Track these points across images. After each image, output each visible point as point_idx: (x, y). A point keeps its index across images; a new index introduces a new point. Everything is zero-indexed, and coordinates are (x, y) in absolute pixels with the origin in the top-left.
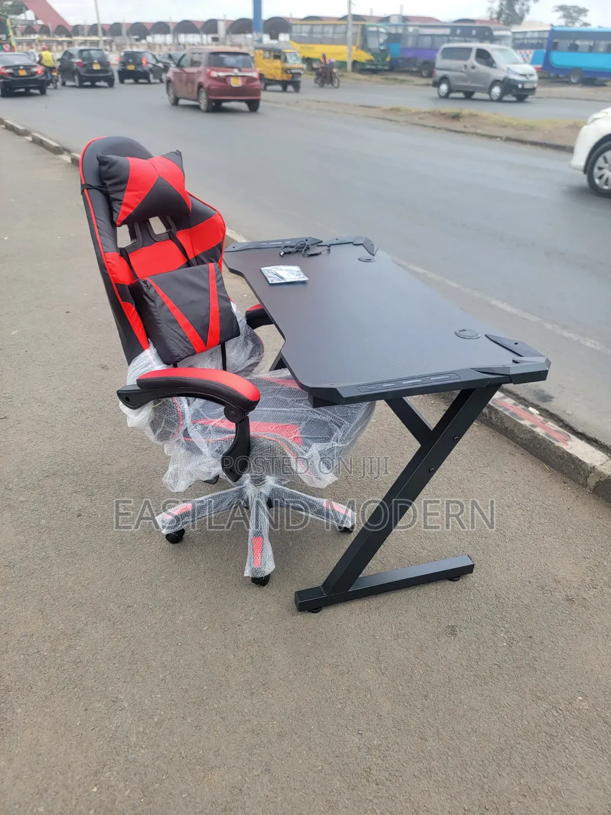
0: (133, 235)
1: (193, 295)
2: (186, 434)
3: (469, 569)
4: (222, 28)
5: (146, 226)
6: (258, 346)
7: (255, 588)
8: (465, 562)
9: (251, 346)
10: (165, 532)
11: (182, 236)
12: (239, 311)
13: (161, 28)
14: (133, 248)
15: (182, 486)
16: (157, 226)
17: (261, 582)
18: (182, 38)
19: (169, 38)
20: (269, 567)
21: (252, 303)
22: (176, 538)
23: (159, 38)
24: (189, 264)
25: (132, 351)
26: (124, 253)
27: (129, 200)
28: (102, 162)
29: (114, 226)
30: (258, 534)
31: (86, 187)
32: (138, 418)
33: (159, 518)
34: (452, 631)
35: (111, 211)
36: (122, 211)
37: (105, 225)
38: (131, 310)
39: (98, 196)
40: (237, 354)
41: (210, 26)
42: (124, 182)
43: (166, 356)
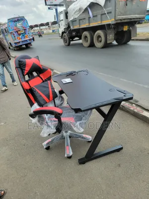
0: (29, 77)
1: (45, 89)
3: (122, 148)
4: (50, 24)
5: (32, 75)
6: (62, 99)
7: (69, 159)
8: (120, 147)
10: (45, 147)
11: (41, 75)
12: (57, 91)
13: (36, 26)
14: (29, 80)
16: (35, 74)
17: (70, 157)
18: (41, 27)
19: (38, 28)
20: (71, 154)
21: (60, 89)
22: (48, 148)
23: (36, 28)
24: (43, 82)
25: (32, 104)
27: (27, 69)
28: (19, 61)
29: (24, 76)
30: (68, 145)
31: (16, 68)
32: (35, 120)
33: (43, 144)
34: (119, 165)
35: (23, 73)
36: (26, 72)
37: (22, 76)
38: (30, 95)
39: (19, 69)
40: (57, 101)
41: (47, 24)
42: (25, 65)
43: (40, 105)
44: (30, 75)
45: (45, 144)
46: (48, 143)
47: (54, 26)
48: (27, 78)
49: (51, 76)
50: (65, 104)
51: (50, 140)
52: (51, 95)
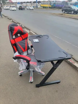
0: (15, 36)
1: (24, 44)
2: (22, 63)
3: (60, 82)
4: (32, 2)
6: (32, 50)
7: (31, 83)
9: (31, 50)
10: (19, 75)
11: (22, 36)
12: (30, 46)
13: (24, 2)
14: (15, 38)
15: (21, 70)
16: (19, 35)
18: (27, 4)
19: (25, 4)
20: (32, 81)
21: (31, 44)
22: (21, 75)
23: (24, 4)
24: (23, 40)
25: (15, 52)
26: (14, 39)
27: (15, 32)
28: (11, 27)
29: (12, 36)
30: (31, 76)
31: (9, 31)
32: (15, 61)
33: (18, 73)
34: (57, 91)
35: (12, 34)
36: (13, 34)
38: (14, 47)
39: (10, 32)
40: (29, 51)
41: (31, 2)
42: (14, 30)
43: (19, 53)
44: (16, 35)
45: (19, 73)
46: (21, 73)
47: (34, 4)
48: (14, 37)
49: (27, 37)
50: (33, 54)
51: (22, 71)
52: (26, 48)
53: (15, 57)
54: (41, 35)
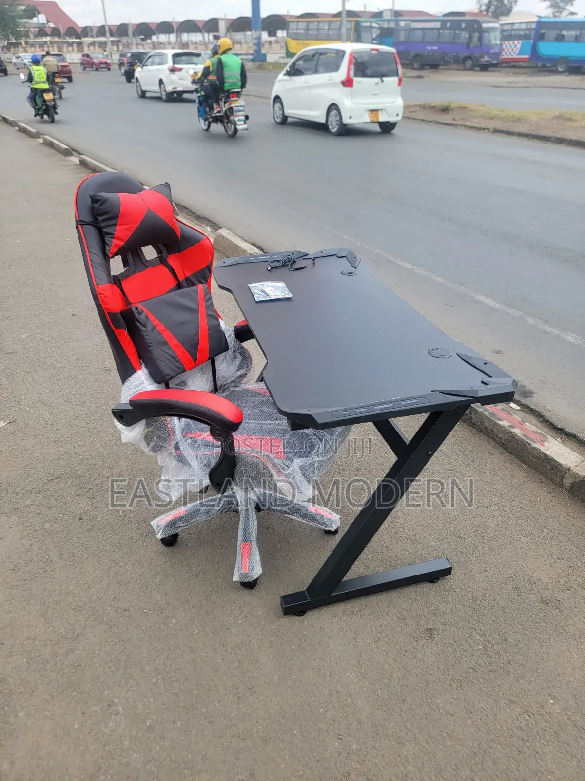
0: (126, 263)
1: (184, 316)
2: (177, 447)
3: (447, 572)
4: (222, 26)
5: (138, 254)
6: (246, 358)
7: (245, 592)
8: (441, 565)
9: (239, 358)
10: (159, 536)
11: (172, 260)
12: (227, 327)
13: (165, 27)
14: (125, 276)
16: (149, 252)
17: (250, 585)
18: (185, 37)
19: (173, 37)
20: (257, 571)
21: (238, 320)
22: (171, 541)
23: (163, 38)
24: (179, 286)
25: (126, 371)
26: (117, 281)
27: (121, 233)
28: (94, 200)
29: (107, 258)
30: (246, 539)
31: (80, 223)
32: (132, 434)
33: (154, 523)
34: (430, 633)
35: (104, 244)
36: (114, 243)
37: (98, 258)
38: (124, 335)
39: (91, 231)
40: (226, 367)
41: (212, 25)
42: (116, 217)
43: (157, 376)
44: (128, 256)
45: (160, 523)
46: (173, 523)
47: (239, 36)
48: (117, 266)
49: (209, 268)
50: (251, 384)
51: (182, 510)
52: (204, 344)
53: (132, 402)
54: (304, 256)
